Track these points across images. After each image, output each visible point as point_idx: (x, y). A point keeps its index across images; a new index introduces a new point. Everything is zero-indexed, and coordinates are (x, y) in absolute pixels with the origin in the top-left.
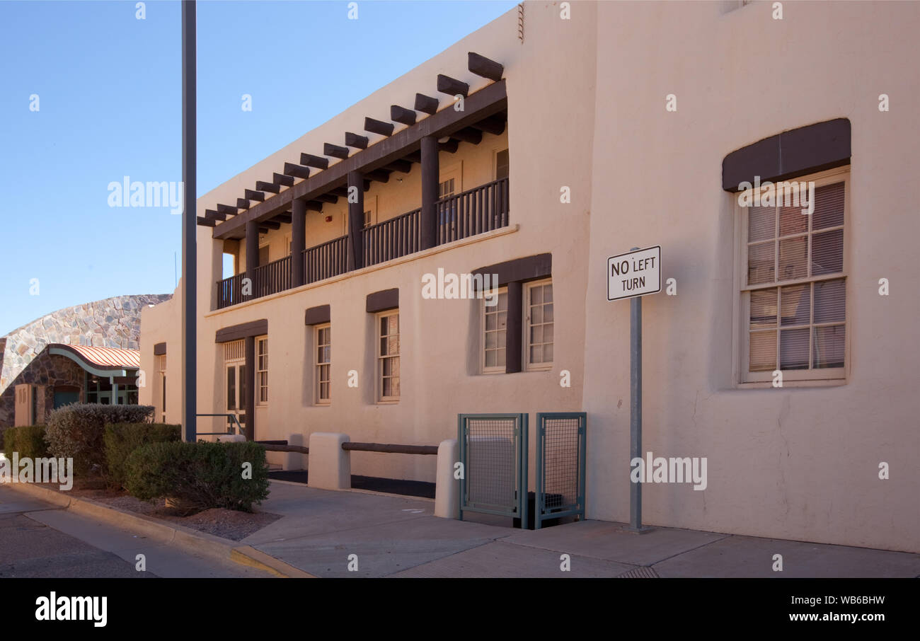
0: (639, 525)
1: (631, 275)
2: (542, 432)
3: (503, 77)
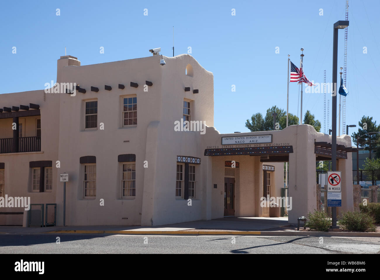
0: (65, 226)
1: (64, 178)
2: (47, 208)
3: (39, 109)
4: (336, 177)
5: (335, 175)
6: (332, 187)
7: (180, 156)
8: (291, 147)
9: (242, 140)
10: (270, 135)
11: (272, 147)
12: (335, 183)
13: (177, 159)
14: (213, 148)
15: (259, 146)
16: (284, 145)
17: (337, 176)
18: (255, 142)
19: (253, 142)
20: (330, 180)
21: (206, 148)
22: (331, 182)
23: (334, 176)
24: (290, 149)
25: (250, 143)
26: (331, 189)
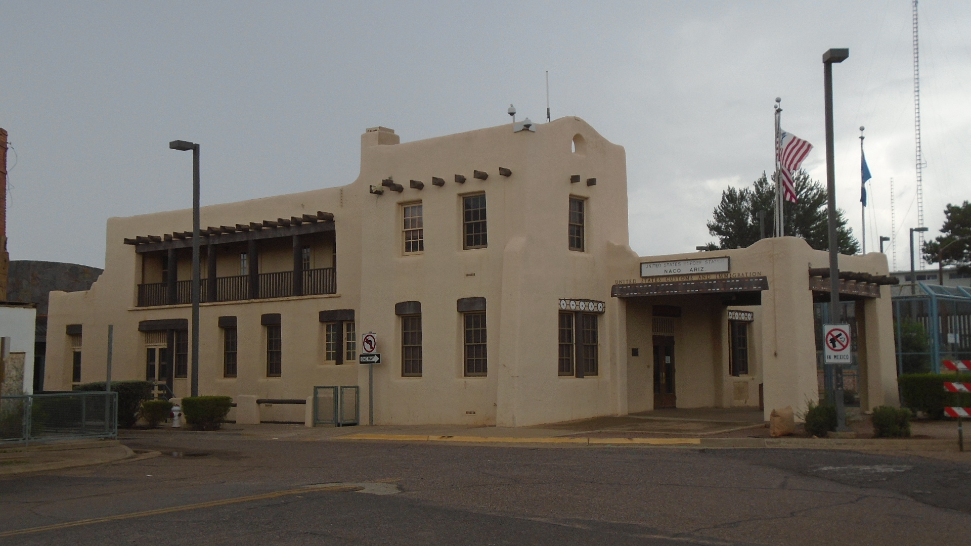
0: (372, 424)
2: (342, 393)
3: (334, 221)
4: (840, 335)
5: (838, 333)
6: (833, 353)
7: (565, 300)
8: (765, 278)
9: (677, 268)
10: (726, 257)
11: (731, 279)
12: (838, 346)
13: (560, 304)
14: (625, 283)
15: (706, 278)
16: (752, 276)
17: (842, 333)
18: (700, 272)
19: (696, 272)
20: (829, 342)
21: (614, 284)
22: (831, 345)
23: (835, 333)
24: (764, 283)
25: (691, 272)
26: (832, 357)
